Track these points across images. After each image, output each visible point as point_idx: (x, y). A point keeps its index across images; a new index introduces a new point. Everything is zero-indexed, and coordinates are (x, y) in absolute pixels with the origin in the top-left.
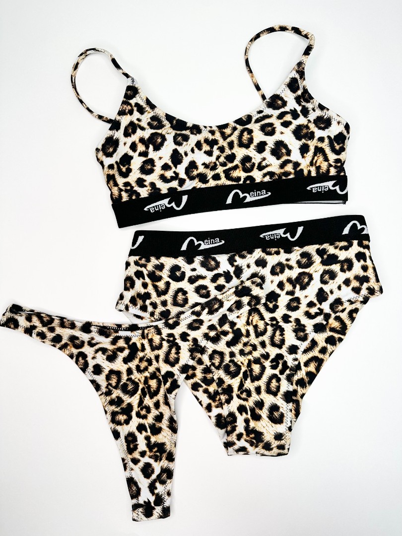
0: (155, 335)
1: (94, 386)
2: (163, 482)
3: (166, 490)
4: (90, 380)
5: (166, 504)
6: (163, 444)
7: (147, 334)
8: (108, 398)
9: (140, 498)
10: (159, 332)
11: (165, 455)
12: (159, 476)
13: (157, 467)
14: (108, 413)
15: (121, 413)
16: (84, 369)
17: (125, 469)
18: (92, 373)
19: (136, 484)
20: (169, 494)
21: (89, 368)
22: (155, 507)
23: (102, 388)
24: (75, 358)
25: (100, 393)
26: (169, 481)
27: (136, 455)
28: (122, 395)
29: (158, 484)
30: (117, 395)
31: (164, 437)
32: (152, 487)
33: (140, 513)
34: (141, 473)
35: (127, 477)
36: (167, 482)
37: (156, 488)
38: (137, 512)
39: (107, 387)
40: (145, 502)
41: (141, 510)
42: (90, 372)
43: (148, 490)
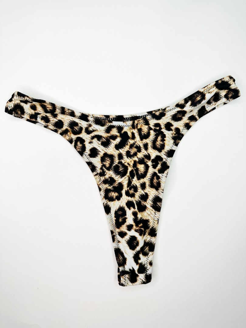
0: (143, 125)
1: (90, 167)
2: (146, 254)
3: (148, 261)
4: (87, 162)
5: (149, 272)
6: (147, 221)
7: (137, 125)
8: (102, 178)
9: (126, 266)
10: (147, 123)
11: (148, 231)
12: (142, 249)
13: (141, 240)
14: (102, 191)
15: (113, 191)
16: (81, 153)
17: (114, 240)
18: (88, 156)
19: (122, 254)
20: (151, 264)
21: (86, 151)
22: (139, 274)
23: (97, 169)
24: (74, 143)
25: (95, 173)
26: (150, 253)
27: (124, 228)
28: (114, 176)
29: (141, 256)
30: (110, 176)
31: (148, 214)
32: (136, 258)
33: (126, 279)
34: (126, 245)
35: (115, 248)
36: (149, 254)
37: (140, 259)
38: (124, 278)
39: (101, 169)
40: (130, 270)
41: (127, 276)
42: (87, 155)
43: (133, 260)
